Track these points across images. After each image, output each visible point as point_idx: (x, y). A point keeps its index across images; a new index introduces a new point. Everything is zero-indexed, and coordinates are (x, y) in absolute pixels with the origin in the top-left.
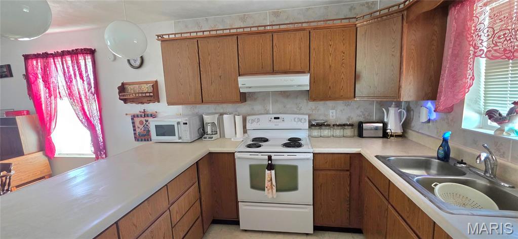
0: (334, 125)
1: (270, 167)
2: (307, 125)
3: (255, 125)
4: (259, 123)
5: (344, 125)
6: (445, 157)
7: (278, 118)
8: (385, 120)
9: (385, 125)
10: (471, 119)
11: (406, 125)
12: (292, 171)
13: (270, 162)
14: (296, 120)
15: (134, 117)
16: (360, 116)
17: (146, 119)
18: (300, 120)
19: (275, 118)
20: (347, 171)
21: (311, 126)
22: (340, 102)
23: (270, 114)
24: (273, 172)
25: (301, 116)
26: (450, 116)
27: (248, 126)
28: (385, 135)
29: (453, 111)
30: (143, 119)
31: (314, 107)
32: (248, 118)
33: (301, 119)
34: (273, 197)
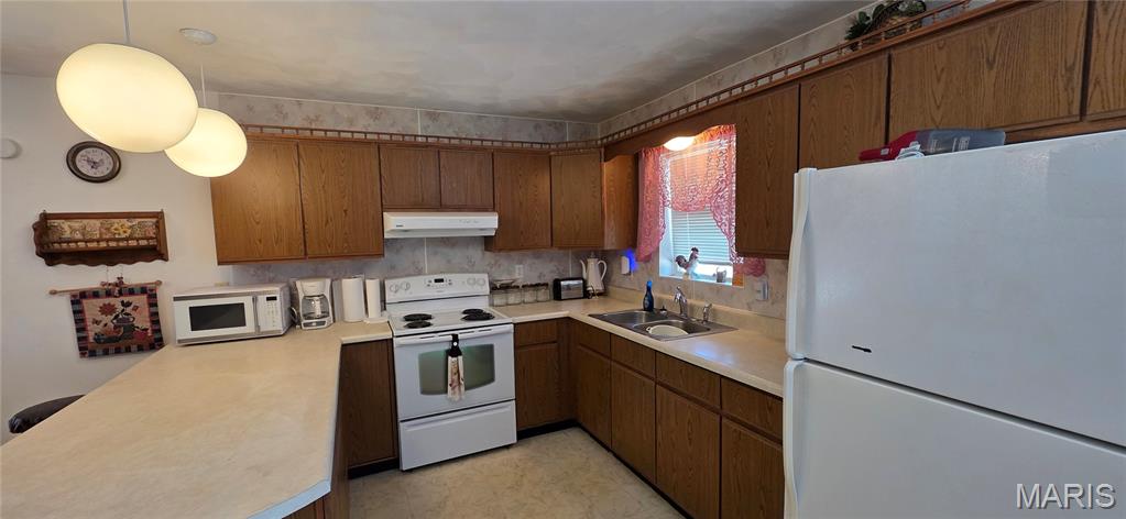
0: (523, 286)
1: (455, 352)
2: (487, 289)
3: (402, 296)
4: (408, 292)
5: (537, 285)
6: (649, 308)
7: (442, 280)
8: (585, 277)
9: (585, 282)
10: (666, 266)
11: (606, 281)
12: (486, 354)
13: (455, 344)
14: (471, 281)
15: (78, 299)
16: (552, 272)
17: (126, 299)
18: (476, 282)
19: (436, 281)
20: (554, 342)
21: (494, 289)
22: (529, 252)
23: (425, 274)
24: (460, 358)
25: (477, 276)
26: (649, 265)
27: (389, 297)
28: (587, 295)
29: (651, 258)
30: (116, 302)
31: (493, 262)
32: (388, 283)
33: (479, 280)
34: (461, 399)
